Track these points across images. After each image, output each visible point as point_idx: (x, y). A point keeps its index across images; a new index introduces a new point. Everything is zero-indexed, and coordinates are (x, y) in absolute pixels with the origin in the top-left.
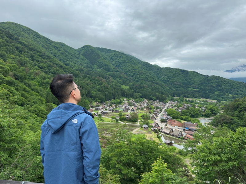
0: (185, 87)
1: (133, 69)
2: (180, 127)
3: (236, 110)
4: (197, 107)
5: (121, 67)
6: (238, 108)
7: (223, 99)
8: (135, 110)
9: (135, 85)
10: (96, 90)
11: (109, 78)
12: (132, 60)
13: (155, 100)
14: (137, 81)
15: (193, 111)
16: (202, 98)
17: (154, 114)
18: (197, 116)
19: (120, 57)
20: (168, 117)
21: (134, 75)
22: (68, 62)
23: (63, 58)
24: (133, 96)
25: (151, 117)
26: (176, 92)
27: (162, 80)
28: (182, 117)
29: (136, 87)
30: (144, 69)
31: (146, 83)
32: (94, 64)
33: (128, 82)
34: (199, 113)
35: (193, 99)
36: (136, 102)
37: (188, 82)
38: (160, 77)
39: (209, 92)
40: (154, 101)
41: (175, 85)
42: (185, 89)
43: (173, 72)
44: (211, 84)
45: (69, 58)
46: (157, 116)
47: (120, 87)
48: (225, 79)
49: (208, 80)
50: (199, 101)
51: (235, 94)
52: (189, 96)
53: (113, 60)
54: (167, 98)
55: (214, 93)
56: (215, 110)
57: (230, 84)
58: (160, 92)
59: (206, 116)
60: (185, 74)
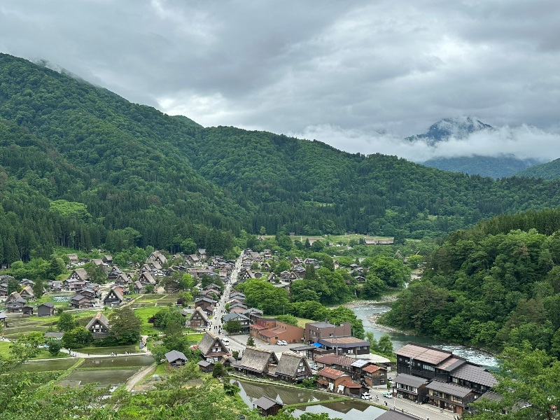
0: (289, 197)
1: (93, 133)
2: (294, 342)
3: (459, 268)
4: (336, 266)
5: (44, 126)
6: (464, 259)
7: (411, 232)
8: (121, 297)
9: (109, 196)
12: (87, 96)
13: (193, 253)
14: (116, 181)
15: (327, 280)
16: (347, 231)
17: (198, 304)
18: (340, 298)
19: (35, 83)
20: (249, 311)
21: (101, 155)
24: (103, 241)
25: (189, 317)
26: (263, 215)
27: (211, 173)
28: (296, 305)
29: (115, 203)
30: (141, 133)
31: (152, 186)
33: (79, 185)
34: (346, 287)
35: (322, 239)
36: (118, 266)
37: (299, 178)
38: (203, 164)
39: (367, 212)
40: (186, 253)
41: (258, 189)
42: (290, 204)
43: (246, 145)
44: (372, 184)
46: (210, 313)
47: (46, 206)
48: (412, 164)
49: (362, 171)
50: (340, 243)
51: (446, 213)
52: (307, 228)
54: (235, 239)
55: (382, 213)
56: (394, 273)
57: (429, 180)
58: (206, 218)
59: (370, 294)
60: (286, 152)
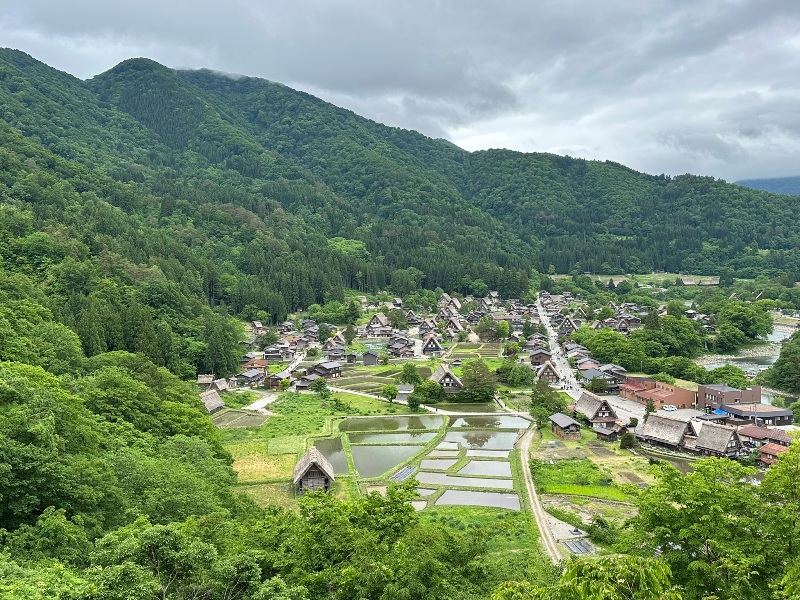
0: (580, 229)
1: (358, 163)
7: (736, 269)
9: (386, 232)
10: (233, 267)
11: (269, 207)
13: (485, 296)
14: (386, 215)
16: (654, 270)
18: (691, 352)
19: (293, 109)
20: (606, 367)
21: (367, 187)
22: (63, 142)
23: (39, 123)
24: (389, 282)
26: (549, 251)
27: (485, 203)
29: (393, 240)
30: (406, 160)
31: (426, 220)
32: (182, 147)
33: (352, 221)
34: (699, 338)
35: (625, 279)
37: (589, 207)
38: (474, 193)
39: (678, 246)
40: (478, 296)
41: (541, 222)
42: (582, 238)
43: (524, 170)
44: (683, 211)
45: (66, 121)
47: (324, 244)
49: (668, 196)
50: (651, 284)
51: (781, 246)
52: (605, 265)
53: (260, 122)
55: (699, 247)
57: (756, 206)
59: (725, 347)
60: (573, 176)
